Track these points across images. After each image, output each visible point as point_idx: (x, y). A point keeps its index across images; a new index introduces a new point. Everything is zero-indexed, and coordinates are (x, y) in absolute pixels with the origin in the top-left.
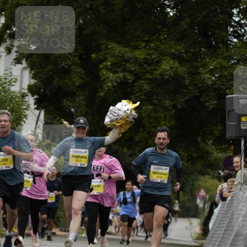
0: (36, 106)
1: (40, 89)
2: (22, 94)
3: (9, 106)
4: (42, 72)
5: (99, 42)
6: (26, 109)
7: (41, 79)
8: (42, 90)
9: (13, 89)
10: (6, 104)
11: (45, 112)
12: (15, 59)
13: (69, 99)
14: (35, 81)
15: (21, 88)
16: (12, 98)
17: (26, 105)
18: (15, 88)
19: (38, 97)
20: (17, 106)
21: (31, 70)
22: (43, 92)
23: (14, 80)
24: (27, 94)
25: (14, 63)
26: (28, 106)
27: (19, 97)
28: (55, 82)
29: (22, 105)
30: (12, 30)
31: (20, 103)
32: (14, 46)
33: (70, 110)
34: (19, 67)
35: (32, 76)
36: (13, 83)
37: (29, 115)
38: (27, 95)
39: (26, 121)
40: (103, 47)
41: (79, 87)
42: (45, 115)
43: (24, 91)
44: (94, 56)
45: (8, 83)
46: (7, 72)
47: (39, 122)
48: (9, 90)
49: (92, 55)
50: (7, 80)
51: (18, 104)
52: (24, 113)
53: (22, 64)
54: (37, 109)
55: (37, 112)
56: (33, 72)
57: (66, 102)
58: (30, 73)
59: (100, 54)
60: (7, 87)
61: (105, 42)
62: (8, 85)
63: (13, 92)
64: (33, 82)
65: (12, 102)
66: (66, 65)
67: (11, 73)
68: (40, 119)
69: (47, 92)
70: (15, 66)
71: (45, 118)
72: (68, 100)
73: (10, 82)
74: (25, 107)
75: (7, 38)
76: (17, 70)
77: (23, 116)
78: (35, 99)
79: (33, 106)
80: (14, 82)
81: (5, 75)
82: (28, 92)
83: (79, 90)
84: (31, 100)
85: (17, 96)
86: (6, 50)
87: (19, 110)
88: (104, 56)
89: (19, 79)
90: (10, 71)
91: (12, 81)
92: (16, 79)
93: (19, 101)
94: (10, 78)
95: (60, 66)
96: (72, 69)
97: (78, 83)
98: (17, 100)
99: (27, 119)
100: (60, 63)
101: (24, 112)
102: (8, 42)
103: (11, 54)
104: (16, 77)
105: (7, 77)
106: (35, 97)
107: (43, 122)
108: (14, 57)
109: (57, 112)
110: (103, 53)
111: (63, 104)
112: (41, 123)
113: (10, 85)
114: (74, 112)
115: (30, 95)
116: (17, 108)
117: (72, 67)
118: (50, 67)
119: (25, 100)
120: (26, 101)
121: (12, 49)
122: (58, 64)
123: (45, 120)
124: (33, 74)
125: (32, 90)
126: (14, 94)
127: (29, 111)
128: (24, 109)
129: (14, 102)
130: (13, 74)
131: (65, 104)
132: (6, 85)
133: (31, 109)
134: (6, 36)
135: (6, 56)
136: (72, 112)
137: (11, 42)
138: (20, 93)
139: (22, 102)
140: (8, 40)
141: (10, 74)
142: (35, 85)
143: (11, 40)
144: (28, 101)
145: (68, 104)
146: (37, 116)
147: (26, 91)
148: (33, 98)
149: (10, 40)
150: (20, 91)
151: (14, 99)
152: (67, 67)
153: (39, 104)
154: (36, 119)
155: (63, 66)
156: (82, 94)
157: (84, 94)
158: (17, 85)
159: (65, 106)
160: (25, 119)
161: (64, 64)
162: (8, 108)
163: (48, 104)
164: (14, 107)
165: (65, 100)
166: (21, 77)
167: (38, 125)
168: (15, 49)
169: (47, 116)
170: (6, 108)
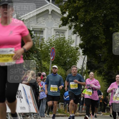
0: (83, 54)
1: (85, 45)
2: (76, 48)
3: (70, 54)
4: (86, 37)
5: (113, 23)
6: (78, 55)
7: (85, 41)
8: (86, 46)
10: (69, 53)
11: (87, 56)
12: (73, 32)
13: (99, 50)
14: (83, 42)
15: (76, 45)
16: (72, 50)
17: (79, 53)
18: (73, 45)
19: (84, 49)
20: (74, 54)
21: (81, 36)
22: (86, 47)
23: (73, 41)
24: (79, 48)
26: (80, 54)
27: (75, 49)
28: (92, 43)
30: (72, 18)
31: (76, 52)
32: (73, 26)
34: (75, 35)
35: (81, 39)
36: (72, 43)
37: (80, 58)
38: (79, 49)
39: (79, 61)
40: (115, 25)
42: (87, 58)
43: (77, 47)
45: (70, 43)
46: (69, 38)
47: (84, 61)
48: (70, 46)
49: (110, 28)
50: (69, 42)
51: (75, 53)
52: (77, 57)
54: (83, 55)
55: (84, 56)
56: (81, 37)
58: (80, 38)
59: (114, 29)
60: (69, 45)
61: (116, 23)
62: (70, 44)
63: (72, 47)
64: (82, 42)
65: (72, 52)
67: (71, 38)
68: (85, 60)
69: (88, 47)
70: (73, 35)
71: (87, 59)
72: (98, 50)
73: (71, 42)
74: (78, 54)
75: (69, 22)
76: (74, 37)
77: (77, 59)
78: (83, 50)
79: (81, 54)
80: (73, 42)
81: (69, 39)
82: (79, 47)
83: (104, 45)
84: (81, 51)
85: (74, 49)
86: (69, 28)
87: (75, 56)
88: (116, 30)
89: (75, 41)
90: (71, 37)
91: (72, 42)
92: (74, 41)
93: (75, 52)
94: (71, 41)
95: (94, 35)
96: (100, 36)
97: (103, 42)
98: (74, 51)
99: (79, 60)
100: (94, 33)
101: (78, 57)
103: (71, 29)
104: (73, 40)
105: (69, 40)
106: (83, 49)
107: (87, 61)
109: (93, 56)
110: (115, 28)
111: (96, 53)
112: (86, 62)
113: (71, 44)
114: (101, 56)
115: (80, 49)
116: (74, 55)
118: (89, 35)
119: (78, 51)
120: (78, 52)
121: (72, 27)
123: (87, 60)
124: (82, 38)
125: (81, 46)
126: (73, 48)
127: (80, 56)
129: (73, 52)
130: (72, 38)
131: (97, 52)
132: (69, 44)
133: (81, 55)
134: (69, 21)
135: (69, 30)
136: (100, 56)
137: (71, 24)
138: (75, 48)
140: (70, 23)
141: (71, 39)
142: (82, 44)
143: (72, 22)
144: (79, 52)
145: (98, 52)
146: (84, 58)
147: (78, 47)
148: (82, 50)
149: (71, 23)
150: (76, 46)
151: (73, 50)
153: (85, 53)
154: (83, 60)
156: (105, 47)
157: (106, 47)
158: (74, 43)
159: (97, 53)
160: (78, 60)
161: (96, 34)
162: (70, 55)
163: (89, 53)
164: (72, 54)
165: (97, 50)
166: (76, 40)
167: (84, 63)
168: (73, 27)
169: (88, 58)
170: (69, 55)
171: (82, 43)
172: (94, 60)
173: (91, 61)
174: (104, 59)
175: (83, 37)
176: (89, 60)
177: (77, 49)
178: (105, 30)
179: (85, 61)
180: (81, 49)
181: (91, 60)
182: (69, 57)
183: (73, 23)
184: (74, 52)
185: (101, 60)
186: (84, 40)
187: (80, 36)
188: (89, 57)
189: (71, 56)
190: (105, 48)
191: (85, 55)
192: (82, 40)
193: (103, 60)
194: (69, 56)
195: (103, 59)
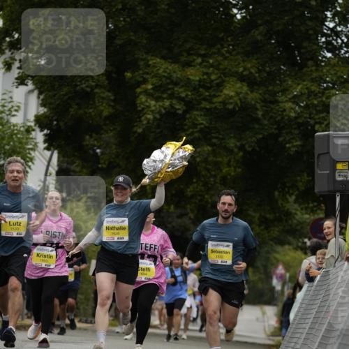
0: (46, 145)
1: (52, 121)
2: (26, 127)
3: (8, 144)
4: (54, 96)
5: (136, 56)
6: (32, 149)
7: (52, 106)
8: (55, 123)
9: (14, 120)
10: (5, 142)
11: (59, 153)
12: (17, 79)
13: (94, 135)
14: (45, 110)
15: (26, 119)
16: (12, 134)
17: (33, 143)
18: (17, 120)
19: (49, 132)
20: (20, 145)
21: (40, 93)
22: (56, 125)
23: (16, 108)
24: (34, 128)
25: (16, 84)
26: (36, 145)
27: (22, 131)
28: (72, 111)
29: (27, 144)
30: (13, 37)
31: (24, 141)
32: (16, 60)
33: (94, 151)
34: (23, 89)
35: (40, 102)
36: (14, 113)
37: (36, 158)
38: (34, 130)
39: (32, 166)
40: (142, 63)
41: (107, 118)
42: (59, 158)
43: (29, 124)
44: (128, 75)
45: (8, 113)
46: (5, 97)
47: (50, 168)
48: (8, 121)
49: (126, 73)
50: (6, 108)
51: (20, 143)
52: (29, 155)
53: (26, 85)
54: (47, 149)
55: (48, 153)
56: (42, 97)
57: (88, 140)
58: (38, 98)
59: (137, 73)
60: (6, 117)
61: (145, 56)
62: (7, 115)
63: (14, 126)
64: (42, 110)
65: (13, 139)
66: (87, 87)
67: (11, 98)
68: (51, 164)
69: (61, 124)
70: (17, 87)
71: (58, 161)
72: (91, 137)
73: (9, 110)
74: (30, 147)
75: (6, 49)
76: (20, 93)
77: (28, 159)
78: (45, 135)
79: (42, 145)
80: (16, 111)
81: (3, 102)
82: (35, 125)
83: (108, 122)
84: (39, 136)
85: (20, 131)
86: (5, 66)
87: (21, 150)
88: (142, 77)
89: (22, 107)
90: (10, 95)
91: (12, 110)
92: (18, 107)
93: (23, 138)
94: (10, 105)
95: (78, 88)
96: (97, 93)
97: (105, 113)
98: (19, 136)
99: (33, 163)
100: (79, 83)
101: (29, 153)
102: (8, 53)
103: (12, 71)
104: (18, 104)
105: (6, 104)
106: (45, 131)
107: (56, 168)
108: (16, 76)
109: (76, 154)
110: (141, 72)
111: (84, 143)
112: (54, 169)
113: (9, 114)
114: (99, 154)
115: (38, 129)
116: (20, 148)
117: (96, 90)
118: (65, 90)
119: (31, 136)
120: (32, 138)
121: (13, 63)
122: (76, 86)
123: (58, 165)
124: (42, 100)
125: (41, 122)
126: (15, 128)
127: (36, 152)
128: (29, 149)
129: (15, 139)
130: (14, 99)
131: (88, 143)
132: (4, 115)
133: (38, 149)
134: (5, 46)
135: (4, 74)
136: (97, 153)
137: (12, 54)
138: (23, 127)
139: (27, 139)
140: (7, 51)
141: (10, 100)
142: (44, 115)
143: (12, 50)
144: (35, 139)
145: (92, 143)
146: (48, 159)
147: (32, 124)
148: (42, 133)
149: (10, 51)
150: (24, 123)
151: (16, 134)
152: (88, 89)
153: (51, 142)
154: (46, 163)
155: (82, 89)
156: (111, 128)
157: (114, 129)
158: (20, 115)
159: (87, 145)
160: (30, 164)
161: (84, 86)
162: (7, 147)
163: (63, 142)
164: (15, 146)
165: (87, 137)
166: (26, 104)
167: (49, 172)
168: (17, 64)
169: (61, 159)
170: (4, 147)
171: (42, 112)
172: (77, 166)
173: (69, 166)
174: (107, 163)
175: (45, 96)
176: (65, 165)
177: (29, 130)
178: (114, 75)
179: (52, 167)
180: (42, 131)
181: (68, 164)
182: (4, 154)
183: (15, 51)
184: (19, 138)
185: (100, 166)
186: (51, 104)
187: (36, 92)
188: (64, 157)
189: (10, 151)
190: (111, 130)
191: (52, 149)
192: (43, 105)
193: (104, 166)
194: (5, 149)
195: (104, 163)
